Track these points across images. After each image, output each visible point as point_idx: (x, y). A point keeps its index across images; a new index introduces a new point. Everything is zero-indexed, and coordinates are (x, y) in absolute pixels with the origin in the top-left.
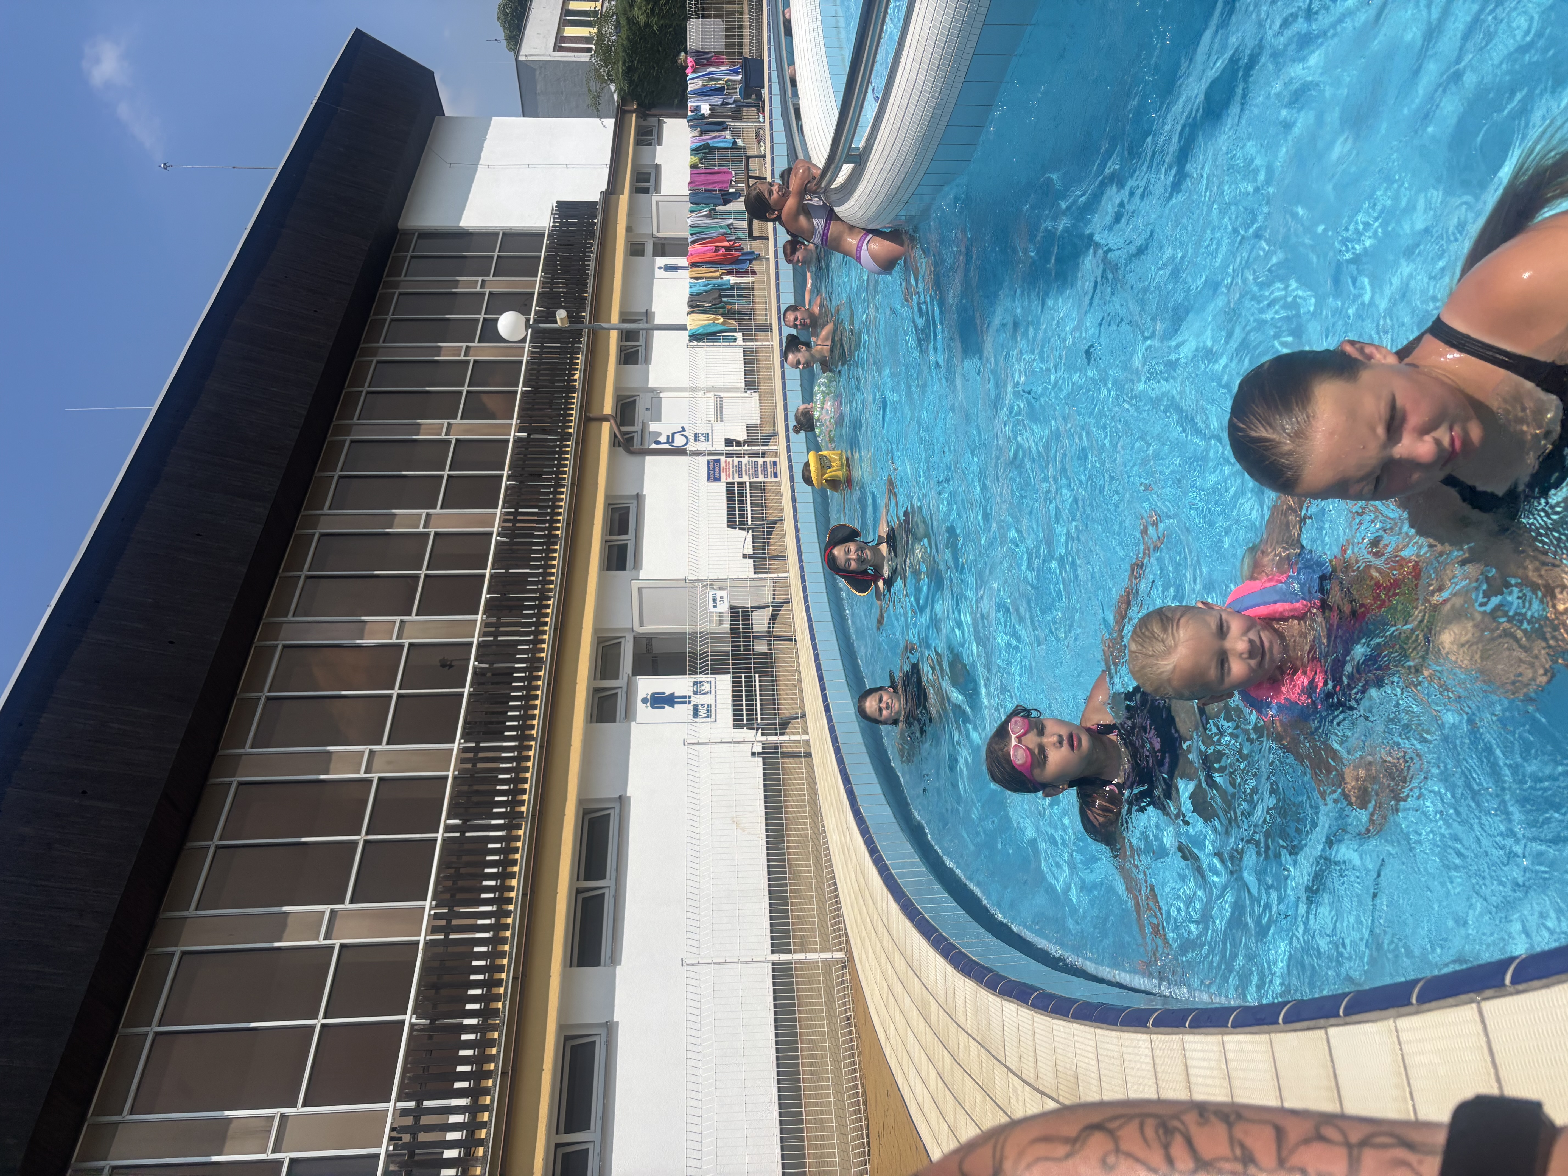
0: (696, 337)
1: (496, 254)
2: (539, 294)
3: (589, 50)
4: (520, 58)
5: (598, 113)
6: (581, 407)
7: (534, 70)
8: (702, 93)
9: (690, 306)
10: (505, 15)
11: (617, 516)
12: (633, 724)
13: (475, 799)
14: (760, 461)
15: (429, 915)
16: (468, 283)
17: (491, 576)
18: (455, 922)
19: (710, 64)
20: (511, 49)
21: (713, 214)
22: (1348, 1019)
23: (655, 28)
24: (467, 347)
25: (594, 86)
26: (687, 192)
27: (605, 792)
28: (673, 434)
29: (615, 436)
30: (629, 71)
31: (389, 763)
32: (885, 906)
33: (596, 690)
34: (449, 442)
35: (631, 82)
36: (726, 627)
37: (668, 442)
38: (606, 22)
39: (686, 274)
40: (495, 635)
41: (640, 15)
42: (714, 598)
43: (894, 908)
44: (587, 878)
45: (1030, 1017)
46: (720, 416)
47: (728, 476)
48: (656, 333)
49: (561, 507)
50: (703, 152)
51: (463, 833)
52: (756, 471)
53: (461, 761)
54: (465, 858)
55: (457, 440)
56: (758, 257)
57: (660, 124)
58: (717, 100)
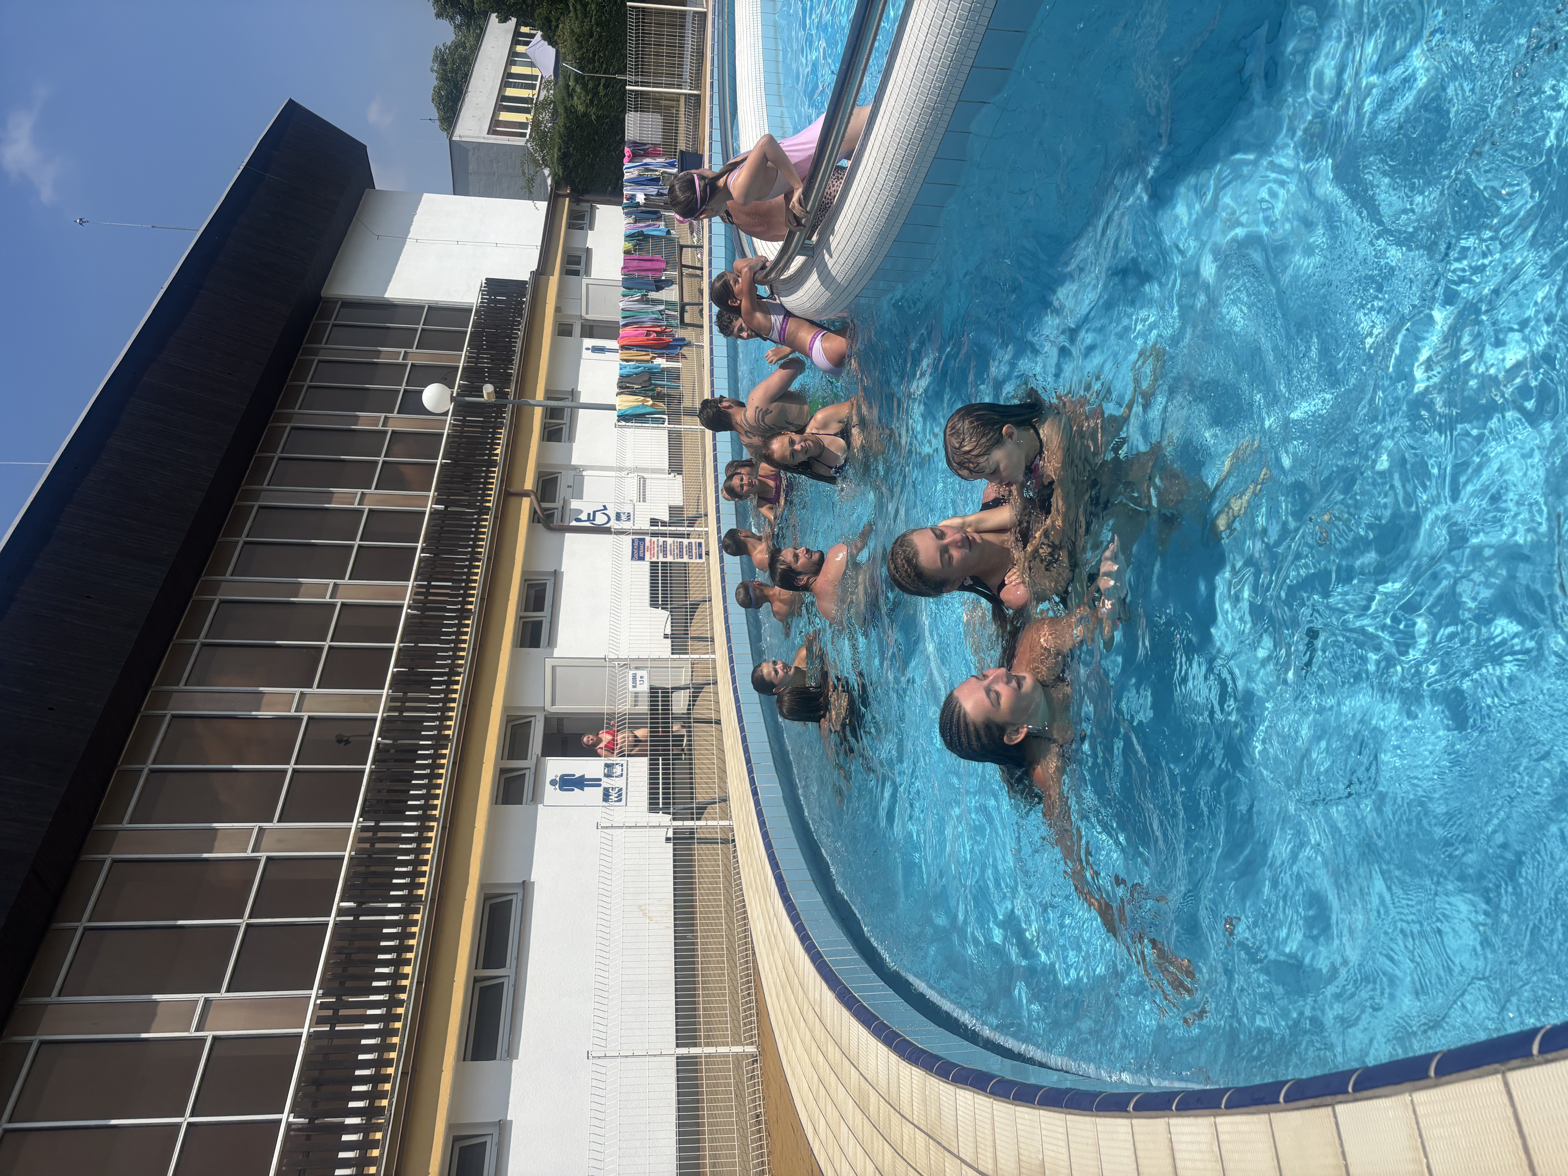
0: (624, 417)
1: (420, 327)
2: (464, 368)
3: (523, 135)
4: (454, 138)
5: (530, 195)
6: (502, 481)
7: (467, 151)
8: (637, 182)
9: (620, 387)
10: (440, 97)
11: (532, 593)
12: (540, 806)
13: (371, 881)
14: (686, 541)
15: (315, 1004)
16: (391, 354)
17: (400, 649)
18: (342, 1012)
19: (646, 154)
20: (443, 129)
21: (644, 300)
22: (1358, 1095)
23: (593, 117)
24: (386, 417)
25: (530, 169)
26: (620, 277)
27: (509, 877)
28: (594, 512)
29: (535, 512)
30: (564, 157)
31: (280, 841)
32: (817, 995)
33: (503, 771)
34: (361, 512)
35: (565, 167)
36: (644, 707)
37: (589, 520)
38: (544, 109)
39: (617, 356)
40: (401, 710)
41: (579, 104)
42: (634, 678)
43: (829, 996)
44: (485, 967)
45: (989, 1105)
46: (642, 497)
47: (652, 555)
48: (581, 412)
49: (475, 581)
50: (637, 239)
51: (356, 917)
52: (681, 551)
53: (359, 840)
54: (357, 944)
55: (370, 511)
56: (689, 344)
57: (593, 210)
58: (653, 190)
